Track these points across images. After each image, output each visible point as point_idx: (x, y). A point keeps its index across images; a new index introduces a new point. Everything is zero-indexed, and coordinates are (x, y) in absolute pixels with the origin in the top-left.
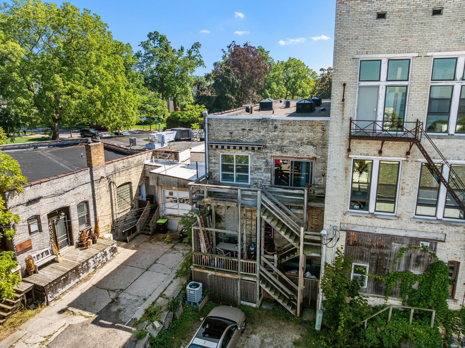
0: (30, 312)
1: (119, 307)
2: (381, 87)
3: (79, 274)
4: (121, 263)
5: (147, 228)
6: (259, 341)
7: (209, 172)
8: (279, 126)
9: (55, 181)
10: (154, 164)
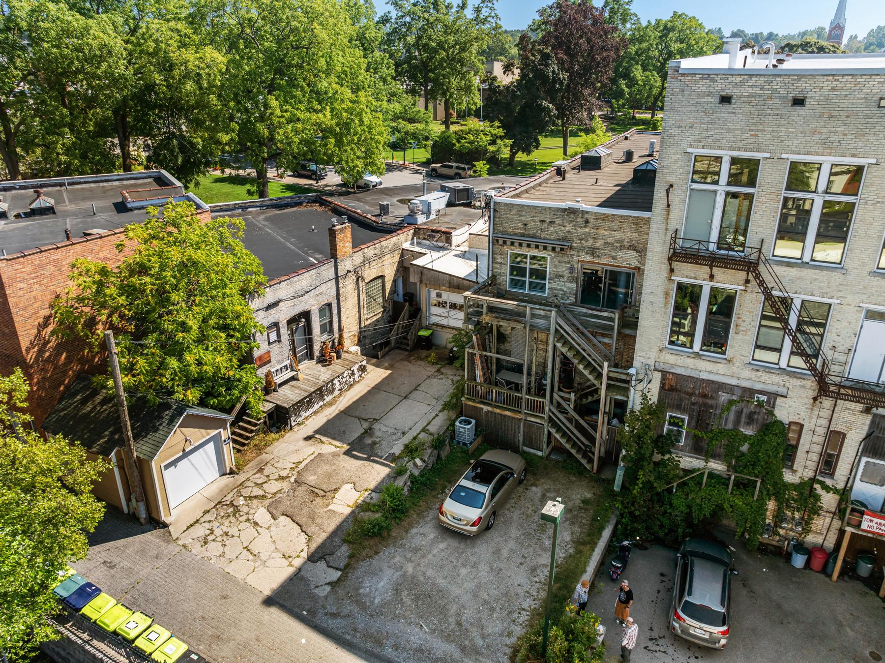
0: (273, 435)
1: (373, 439)
2: (719, 193)
3: (323, 396)
4: (373, 385)
5: (404, 341)
6: (539, 495)
7: (493, 275)
8: (592, 221)
9: (296, 279)
10: (417, 249)
